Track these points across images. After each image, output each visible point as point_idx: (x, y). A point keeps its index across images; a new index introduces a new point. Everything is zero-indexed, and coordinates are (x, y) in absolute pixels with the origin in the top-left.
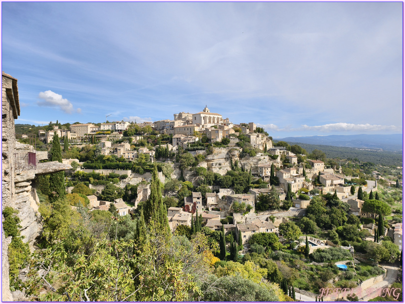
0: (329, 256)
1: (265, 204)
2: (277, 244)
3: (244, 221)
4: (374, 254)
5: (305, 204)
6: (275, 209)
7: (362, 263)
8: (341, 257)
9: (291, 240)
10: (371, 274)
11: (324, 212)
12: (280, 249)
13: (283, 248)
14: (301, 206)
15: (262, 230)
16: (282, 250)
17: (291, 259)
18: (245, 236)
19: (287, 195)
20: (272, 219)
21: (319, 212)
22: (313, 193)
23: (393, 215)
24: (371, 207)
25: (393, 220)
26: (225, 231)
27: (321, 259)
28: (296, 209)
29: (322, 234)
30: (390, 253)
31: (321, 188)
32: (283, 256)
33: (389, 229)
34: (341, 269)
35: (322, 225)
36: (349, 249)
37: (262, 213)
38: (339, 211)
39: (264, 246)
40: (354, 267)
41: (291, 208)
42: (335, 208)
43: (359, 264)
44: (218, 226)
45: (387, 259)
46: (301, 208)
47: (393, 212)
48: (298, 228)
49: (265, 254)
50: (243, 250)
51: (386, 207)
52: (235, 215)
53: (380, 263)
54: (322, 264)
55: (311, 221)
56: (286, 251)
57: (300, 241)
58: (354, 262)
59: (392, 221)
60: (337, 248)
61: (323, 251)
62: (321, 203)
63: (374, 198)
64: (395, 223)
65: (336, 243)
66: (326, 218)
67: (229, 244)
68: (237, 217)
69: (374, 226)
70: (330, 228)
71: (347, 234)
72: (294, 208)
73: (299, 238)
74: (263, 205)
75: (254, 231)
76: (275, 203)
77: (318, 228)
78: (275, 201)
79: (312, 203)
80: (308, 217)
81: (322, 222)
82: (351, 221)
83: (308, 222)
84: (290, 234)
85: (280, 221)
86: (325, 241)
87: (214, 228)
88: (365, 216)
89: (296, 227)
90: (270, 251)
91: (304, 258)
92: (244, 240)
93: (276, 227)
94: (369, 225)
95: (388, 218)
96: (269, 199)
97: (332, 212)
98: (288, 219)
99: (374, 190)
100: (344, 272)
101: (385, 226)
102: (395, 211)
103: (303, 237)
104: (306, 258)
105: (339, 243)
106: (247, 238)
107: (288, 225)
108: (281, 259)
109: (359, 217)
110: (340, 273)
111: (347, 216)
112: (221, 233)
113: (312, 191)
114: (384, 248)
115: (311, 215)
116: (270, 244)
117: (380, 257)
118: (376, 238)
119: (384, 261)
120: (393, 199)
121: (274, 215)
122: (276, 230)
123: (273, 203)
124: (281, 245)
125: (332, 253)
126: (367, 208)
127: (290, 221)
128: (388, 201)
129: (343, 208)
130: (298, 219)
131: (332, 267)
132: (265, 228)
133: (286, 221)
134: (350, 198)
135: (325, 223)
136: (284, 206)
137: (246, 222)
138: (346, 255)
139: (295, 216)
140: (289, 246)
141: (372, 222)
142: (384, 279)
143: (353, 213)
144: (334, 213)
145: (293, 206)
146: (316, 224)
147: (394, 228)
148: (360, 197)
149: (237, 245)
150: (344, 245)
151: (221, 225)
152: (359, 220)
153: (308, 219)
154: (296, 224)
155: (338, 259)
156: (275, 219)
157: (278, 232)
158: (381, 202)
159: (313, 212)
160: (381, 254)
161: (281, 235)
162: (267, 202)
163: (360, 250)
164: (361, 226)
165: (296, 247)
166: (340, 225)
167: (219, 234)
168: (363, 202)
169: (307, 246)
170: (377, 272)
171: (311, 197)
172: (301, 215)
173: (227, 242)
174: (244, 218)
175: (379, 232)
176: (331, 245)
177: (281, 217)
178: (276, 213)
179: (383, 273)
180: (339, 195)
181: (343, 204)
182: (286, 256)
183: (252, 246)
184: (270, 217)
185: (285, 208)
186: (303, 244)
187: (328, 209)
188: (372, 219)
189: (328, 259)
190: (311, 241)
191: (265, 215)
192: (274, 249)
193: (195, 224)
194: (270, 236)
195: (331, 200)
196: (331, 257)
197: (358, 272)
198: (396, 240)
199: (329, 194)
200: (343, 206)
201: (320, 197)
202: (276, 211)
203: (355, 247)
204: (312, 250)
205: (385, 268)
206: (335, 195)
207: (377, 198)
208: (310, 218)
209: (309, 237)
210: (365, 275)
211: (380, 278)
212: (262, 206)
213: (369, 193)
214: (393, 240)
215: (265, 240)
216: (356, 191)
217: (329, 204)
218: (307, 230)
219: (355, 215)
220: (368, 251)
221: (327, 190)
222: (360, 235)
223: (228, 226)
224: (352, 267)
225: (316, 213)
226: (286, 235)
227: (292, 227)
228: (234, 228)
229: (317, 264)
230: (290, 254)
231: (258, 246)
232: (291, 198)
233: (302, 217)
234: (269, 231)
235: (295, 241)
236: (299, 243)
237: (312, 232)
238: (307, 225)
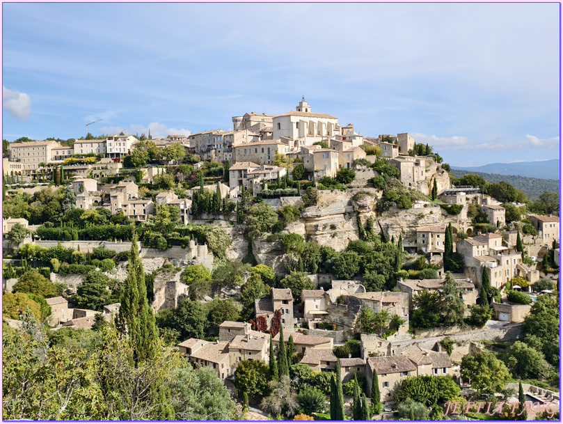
1: (431, 314)
2: (456, 401)
3: (386, 351)
5: (520, 313)
6: (452, 324)
9: (488, 391)
14: (511, 317)
15: (425, 371)
16: (466, 415)
18: (387, 383)
19: (481, 295)
20: (447, 346)
21: (549, 330)
22: (538, 288)
26: (343, 374)
28: (501, 324)
31: (556, 277)
37: (425, 334)
39: (428, 405)
41: (490, 322)
44: (328, 363)
46: (512, 323)
48: (503, 366)
50: (381, 413)
52: (364, 337)
55: (533, 350)
57: (507, 393)
62: (556, 310)
67: (352, 401)
68: (370, 343)
72: (495, 322)
73: (505, 387)
74: (427, 315)
75: (406, 373)
76: (453, 312)
77: (547, 365)
78: (452, 307)
79: (536, 310)
80: (526, 341)
83: (525, 352)
84: (485, 380)
85: (465, 350)
87: (320, 366)
89: (497, 363)
90: (440, 415)
92: (383, 392)
93: (456, 364)
96: (441, 302)
98: (482, 347)
103: (513, 385)
106: (391, 387)
107: (480, 359)
112: (332, 377)
113: (536, 284)
115: (533, 338)
116: (442, 401)
121: (452, 338)
122: (454, 371)
123: (449, 311)
124: (465, 401)
127: (487, 352)
130: (504, 347)
132: (431, 366)
133: (478, 350)
136: (473, 316)
137: (389, 353)
139: (497, 339)
145: (495, 318)
146: (543, 356)
149: (368, 402)
151: (335, 359)
153: (525, 345)
154: (499, 357)
156: (454, 346)
157: (458, 375)
159: (536, 331)
161: (465, 381)
162: (435, 309)
167: (329, 378)
169: (521, 404)
171: (534, 297)
172: (510, 338)
173: (348, 395)
174: (385, 345)
177: (466, 341)
178: (455, 333)
183: (402, 406)
184: (442, 343)
185: (475, 322)
186: (513, 401)
190: (531, 394)
191: (431, 338)
193: (278, 355)
194: (440, 383)
201: (554, 298)
202: (455, 329)
204: (533, 413)
208: (531, 344)
209: (526, 387)
212: (425, 318)
215: (430, 391)
218: (523, 370)
223: (350, 361)
225: (544, 334)
226: (475, 380)
227: (489, 364)
228: (363, 366)
231: (415, 406)
232: (490, 300)
233: (513, 341)
234: (440, 373)
235: (497, 394)
236: (505, 399)
237: (534, 375)
238: (523, 358)
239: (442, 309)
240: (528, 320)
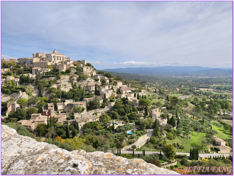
0: (124, 129)
1: (92, 106)
2: (98, 127)
3: (80, 117)
4: (143, 125)
5: (113, 104)
6: (97, 108)
7: (139, 130)
8: (129, 128)
9: (106, 123)
10: (142, 134)
11: (122, 107)
12: (100, 129)
13: (102, 128)
14: (111, 105)
15: (91, 120)
16: (101, 130)
17: (106, 133)
18: (81, 125)
19: (104, 100)
20: (96, 114)
21: (119, 107)
22: (116, 98)
23: (152, 105)
24: (142, 102)
25: (152, 108)
26: (69, 124)
27: (120, 131)
28: (109, 107)
29: (121, 118)
30: (150, 123)
31: (120, 95)
32: (101, 132)
33: (150, 112)
34: (129, 134)
35: (120, 113)
36: (133, 124)
37: (91, 111)
38: (128, 106)
39: (91, 129)
40: (135, 132)
41: (106, 107)
42: (126, 105)
43: (137, 131)
44: (65, 122)
45: (148, 126)
46: (111, 106)
47: (152, 104)
48: (109, 117)
49: (92, 133)
50: (80, 133)
51: (149, 102)
52: (75, 114)
53: (146, 129)
54: (120, 133)
55: (116, 112)
56: (103, 129)
58: (135, 130)
59: (151, 108)
60: (127, 124)
61: (121, 127)
62: (120, 103)
63: (144, 98)
64: (152, 109)
65: (127, 122)
66: (122, 110)
67: (72, 131)
68: (76, 115)
69: (144, 111)
70: (124, 115)
71: (132, 117)
72: (107, 107)
73: (109, 122)
74: (91, 107)
75: (86, 122)
76: (97, 105)
77: (119, 115)
78: (97, 104)
79: (116, 103)
81: (121, 112)
82: (134, 110)
83: (114, 113)
84: (105, 121)
85: (100, 114)
86: (122, 121)
87: (62, 123)
88: (140, 107)
89: (108, 116)
90: (95, 131)
91: (112, 132)
92: (80, 127)
93: (98, 118)
94: (141, 111)
95: (150, 107)
96: (94, 103)
97: (125, 107)
98: (104, 113)
99: (144, 95)
100: (130, 135)
101: (148, 111)
102: (153, 103)
103: (111, 121)
104: (113, 132)
105: (128, 121)
106: (82, 126)
107: (104, 116)
108: (100, 134)
109: (137, 108)
110: (129, 136)
111: (132, 108)
112: (66, 125)
113: (116, 97)
114: (147, 121)
115: (115, 109)
116: (95, 127)
117: (145, 125)
118: (145, 117)
119: (148, 128)
120: (152, 98)
121: (97, 112)
122: (98, 119)
123: (96, 105)
124: (100, 127)
125: (125, 127)
126: (141, 103)
127: (105, 114)
128: (150, 99)
129: (130, 104)
130: (109, 112)
131: (125, 134)
132: (92, 119)
133: (103, 114)
134: (134, 99)
135: (122, 113)
136: (102, 106)
137: (81, 117)
138: (131, 127)
139: (108, 111)
140: (105, 127)
141: (143, 110)
142: (147, 136)
143: (135, 106)
144: (126, 107)
145: (107, 106)
146: (118, 113)
147: (152, 111)
148: (138, 99)
149: (76, 130)
150: (131, 122)
151: (67, 120)
152: (137, 109)
153: (114, 111)
154: (108, 115)
155: (128, 130)
156: (98, 113)
157: (99, 120)
158: (147, 100)
159: (116, 108)
160: (146, 124)
161: (100, 121)
162: (93, 105)
163: (137, 124)
164: (138, 112)
165: (108, 127)
166: (129, 113)
167: (65, 126)
168: (139, 100)
169: (113, 125)
170: (144, 133)
171: (116, 100)
172: (111, 110)
173: (70, 129)
174: (80, 115)
175: (146, 114)
176: (125, 123)
177: (100, 112)
178: (98, 110)
179: (147, 133)
180: (129, 98)
181: (130, 102)
182: (103, 132)
183: (85, 130)
184: (95, 113)
185: (103, 107)
186: (111, 125)
187: (124, 106)
188: (143, 108)
189: (123, 130)
190: (115, 123)
191: (93, 112)
192: (97, 129)
193: (50, 122)
194: (94, 123)
195: (125, 101)
196: (125, 129)
197: (137, 134)
198: (152, 117)
199: (124, 98)
200: (130, 103)
201: (120, 100)
202: (98, 109)
203: (136, 123)
204: (116, 127)
205: (148, 130)
206: (127, 98)
208: (115, 111)
209: (114, 121)
210: (139, 135)
211: (146, 135)
212: (90, 107)
213: (142, 96)
214: (151, 117)
215: (92, 125)
216: (137, 95)
217: (124, 103)
218: (114, 117)
219: (136, 107)
220: (141, 124)
221: (123, 96)
222: (138, 116)
223: (71, 120)
224: (134, 132)
226: (103, 121)
227: (106, 117)
228: (75, 121)
229: (118, 134)
230: (105, 131)
231: (88, 129)
232: (106, 101)
233: (111, 111)
234: (94, 120)
235: (108, 124)
236: (110, 125)
237: (116, 118)
238: (114, 114)
239: (95, 105)
240: (114, 105)
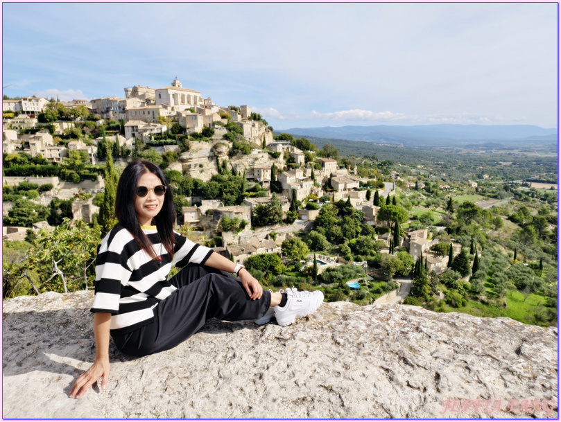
0: (340, 275)
1: (264, 218)
2: (279, 267)
3: (237, 241)
4: (388, 268)
5: (313, 215)
6: (276, 223)
7: (376, 279)
8: (353, 275)
9: (297, 260)
10: (384, 290)
11: (335, 223)
12: (282, 273)
13: (287, 271)
14: (308, 217)
15: (261, 251)
16: (285, 274)
17: (297, 283)
19: (292, 205)
20: (273, 236)
21: (329, 224)
22: (322, 200)
23: (410, 222)
24: (387, 214)
25: (410, 227)
27: (331, 280)
28: (303, 221)
29: (332, 250)
30: (405, 265)
31: (332, 193)
32: (287, 280)
33: (405, 239)
34: (352, 289)
35: (332, 238)
36: (363, 264)
37: (261, 230)
38: (352, 221)
39: (263, 271)
40: (367, 284)
41: (297, 221)
42: (347, 218)
43: (372, 281)
45: (401, 272)
46: (309, 220)
47: (411, 219)
48: (305, 245)
49: (264, 281)
51: (403, 212)
52: (224, 234)
53: (394, 277)
54: (331, 285)
55: (321, 235)
56: (290, 274)
57: (307, 260)
58: (367, 279)
59: (408, 229)
60: (349, 264)
61: (333, 270)
62: (332, 212)
63: (391, 203)
64: (411, 231)
65: (348, 259)
66: (337, 230)
68: (228, 238)
69: (390, 236)
70: (342, 241)
71: (360, 247)
72: (300, 221)
73: (306, 257)
74: (262, 218)
75: (250, 253)
76: (277, 216)
77: (328, 243)
78: (276, 213)
79: (322, 213)
80: (317, 230)
81: (333, 235)
82: (365, 232)
83: (316, 237)
84: (295, 253)
85: (283, 238)
86: (336, 258)
88: (381, 225)
89: (302, 243)
90: (270, 276)
91: (312, 281)
93: (278, 246)
94: (384, 236)
95: (404, 226)
96: (270, 211)
97: (344, 222)
98: (293, 235)
99: (392, 194)
100: (356, 292)
101: (401, 235)
102: (412, 217)
103: (310, 255)
104: (314, 280)
105: (352, 258)
107: (292, 242)
108: (284, 284)
109: (374, 226)
110: (351, 293)
111: (361, 226)
113: (321, 198)
114: (398, 260)
115: (320, 228)
116: (271, 268)
117: (394, 270)
118: (391, 250)
119: (399, 275)
120: (411, 204)
121: (276, 231)
122: (278, 250)
123: (274, 215)
124: (285, 267)
125: (343, 271)
126: (384, 215)
127: (296, 237)
128: (406, 206)
129: (357, 217)
130: (304, 234)
131: (342, 287)
132: (265, 248)
133: (291, 237)
134: (365, 204)
135: (336, 237)
136: (288, 218)
137: (239, 242)
138: (358, 272)
139: (301, 230)
140: (294, 267)
141: (387, 231)
142: (397, 294)
143: (368, 222)
144: (347, 224)
145: (299, 218)
146: (326, 238)
147: (410, 236)
148: (376, 203)
150: (357, 260)
152: (373, 230)
153: (316, 232)
154: (302, 240)
155: (350, 277)
156: (277, 236)
157: (280, 252)
158: (398, 208)
159: (322, 224)
160: (396, 266)
161: (284, 255)
162: (266, 215)
163: (374, 265)
164: (376, 237)
165: (302, 269)
166: (353, 238)
168: (379, 208)
169: (315, 266)
170: (390, 288)
171: (320, 205)
172: (308, 229)
174: (237, 238)
175: (395, 243)
176: (342, 262)
177: (284, 232)
178: (278, 228)
179: (397, 287)
180: (353, 202)
181: (357, 212)
182: (290, 280)
184: (270, 234)
185: (289, 221)
186: (310, 264)
187: (340, 220)
188: (387, 227)
189: (339, 279)
190: (319, 259)
191: (265, 231)
192: (275, 273)
194: (270, 258)
195: (343, 208)
196: (342, 276)
197: (371, 290)
198: (411, 250)
199: (341, 201)
200: (357, 214)
201: (331, 205)
202: (278, 226)
203: (369, 262)
204: (321, 270)
205: (399, 282)
206: (348, 202)
207: (394, 203)
208: (319, 232)
209: (317, 255)
210: (378, 292)
211: (394, 293)
212: (261, 220)
213: (385, 197)
214: (408, 250)
215: (264, 263)
216: (372, 196)
217: (341, 214)
218: (315, 246)
219: (370, 224)
220: (382, 265)
221: (339, 196)
222: (375, 247)
223: (216, 249)
224: (364, 285)
225: (326, 226)
226: (290, 254)
227: (298, 245)
228: (224, 251)
229: (326, 285)
230: (295, 278)
232: (297, 208)
233: (309, 231)
234: (270, 252)
235: (302, 261)
236: (306, 263)
237: (321, 249)
238: (316, 240)
239: (271, 215)
240: (317, 219)
